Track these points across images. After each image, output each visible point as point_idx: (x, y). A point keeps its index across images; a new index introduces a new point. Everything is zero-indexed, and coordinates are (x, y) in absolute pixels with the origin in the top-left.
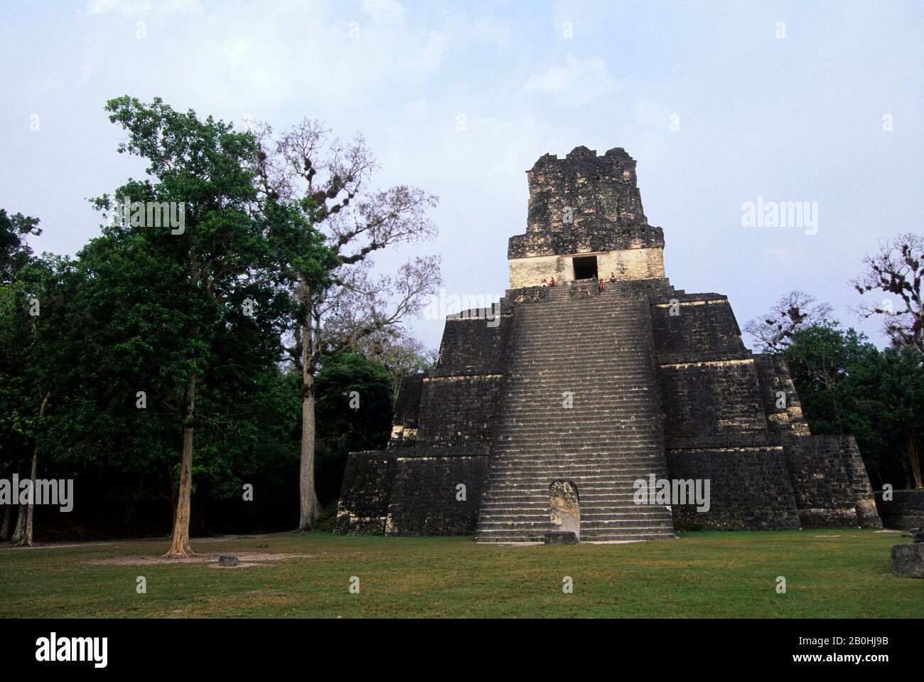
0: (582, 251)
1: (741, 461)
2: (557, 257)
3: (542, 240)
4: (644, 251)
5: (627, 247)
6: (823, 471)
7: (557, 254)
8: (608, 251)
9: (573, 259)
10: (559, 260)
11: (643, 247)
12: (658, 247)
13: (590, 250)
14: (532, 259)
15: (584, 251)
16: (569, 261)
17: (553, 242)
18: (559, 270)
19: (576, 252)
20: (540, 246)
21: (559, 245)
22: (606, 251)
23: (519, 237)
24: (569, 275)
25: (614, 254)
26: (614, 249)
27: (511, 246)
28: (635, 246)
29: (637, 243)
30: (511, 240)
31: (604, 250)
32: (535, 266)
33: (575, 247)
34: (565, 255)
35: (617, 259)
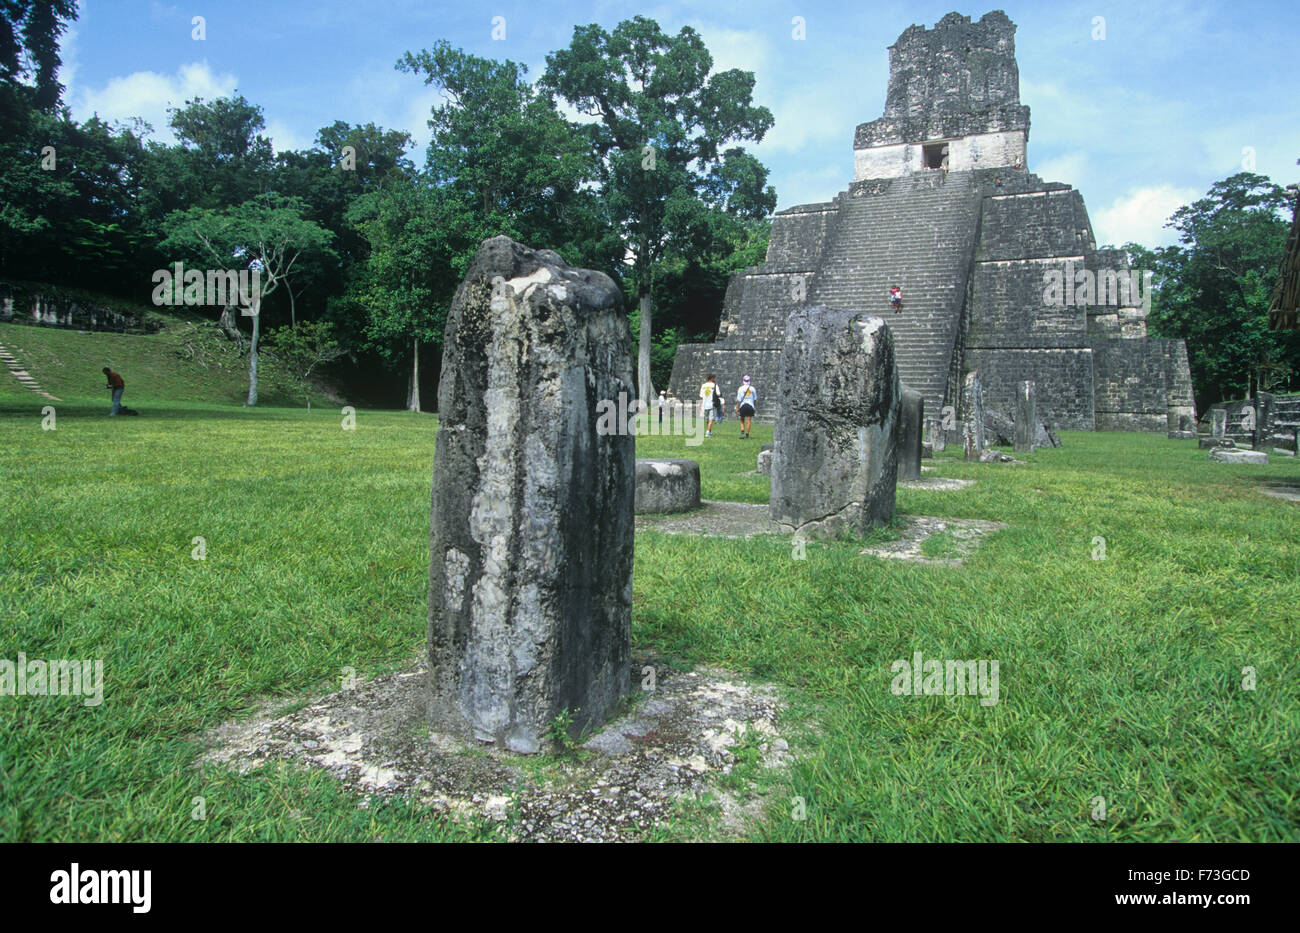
0: (933, 138)
1: (1044, 362)
2: (905, 145)
3: (891, 127)
4: (1001, 135)
5: (982, 130)
6: (1138, 375)
7: (905, 142)
8: (962, 137)
9: (924, 147)
10: (907, 150)
11: (1001, 131)
12: (1018, 130)
13: (941, 136)
14: (878, 151)
15: (934, 138)
16: (918, 149)
17: (903, 128)
18: (906, 159)
19: (926, 139)
20: (888, 135)
21: (909, 132)
22: (959, 137)
23: (866, 125)
24: (917, 162)
25: (968, 140)
26: (969, 134)
27: (858, 135)
28: (991, 130)
29: (995, 125)
30: (858, 128)
31: (957, 136)
32: (882, 156)
33: (925, 134)
34: (915, 143)
35: (972, 145)
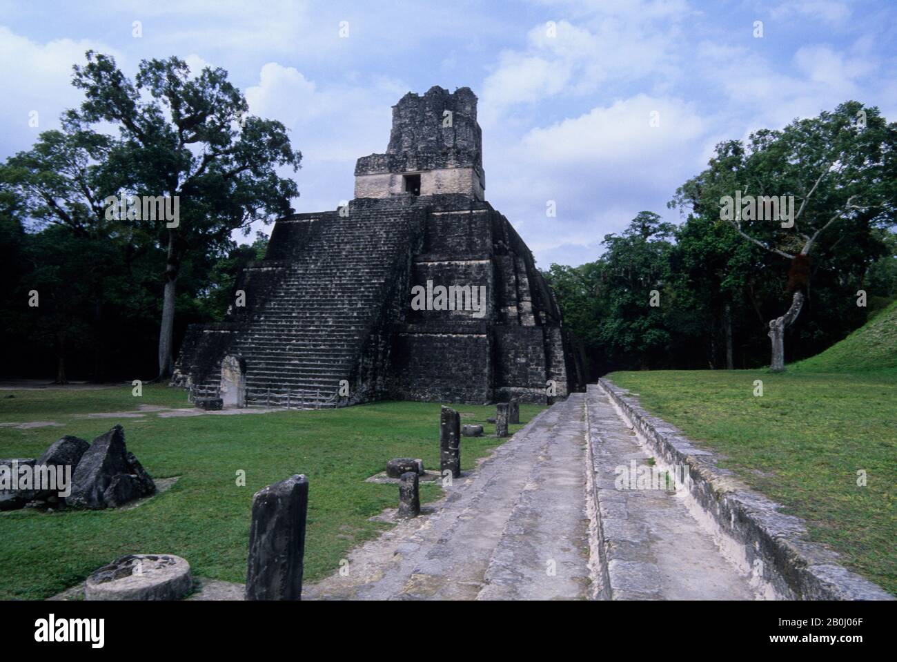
2: (389, 175)
3: (381, 160)
4: (456, 170)
5: (444, 166)
7: (391, 172)
8: (430, 170)
9: (405, 176)
10: (392, 177)
11: (456, 167)
12: (468, 167)
13: (415, 169)
14: (371, 177)
15: (411, 170)
16: (400, 178)
17: (390, 162)
18: (391, 185)
19: (405, 171)
20: (379, 165)
21: (393, 165)
22: (427, 170)
23: (364, 158)
24: (399, 188)
25: (434, 173)
26: (435, 169)
27: (358, 165)
28: (450, 166)
29: (452, 162)
30: (359, 160)
31: (427, 169)
32: (374, 182)
33: (405, 167)
34: (397, 173)
35: (436, 177)
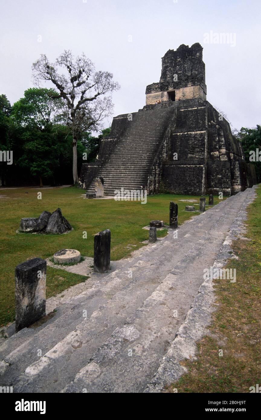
2: (161, 92)
3: (157, 86)
5: (186, 86)
7: (161, 91)
8: (179, 88)
9: (167, 92)
11: (192, 86)
12: (198, 85)
13: (173, 88)
14: (153, 94)
15: (171, 89)
17: (161, 86)
18: (162, 97)
19: (168, 90)
20: (156, 89)
21: (163, 87)
23: (150, 85)
24: (165, 99)
25: (181, 89)
26: (181, 87)
27: (147, 89)
28: (189, 86)
29: (190, 84)
30: (147, 87)
32: (154, 96)
33: (168, 88)
34: (165, 91)
35: (182, 91)
